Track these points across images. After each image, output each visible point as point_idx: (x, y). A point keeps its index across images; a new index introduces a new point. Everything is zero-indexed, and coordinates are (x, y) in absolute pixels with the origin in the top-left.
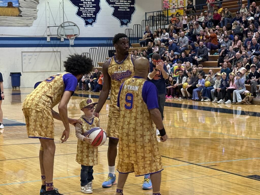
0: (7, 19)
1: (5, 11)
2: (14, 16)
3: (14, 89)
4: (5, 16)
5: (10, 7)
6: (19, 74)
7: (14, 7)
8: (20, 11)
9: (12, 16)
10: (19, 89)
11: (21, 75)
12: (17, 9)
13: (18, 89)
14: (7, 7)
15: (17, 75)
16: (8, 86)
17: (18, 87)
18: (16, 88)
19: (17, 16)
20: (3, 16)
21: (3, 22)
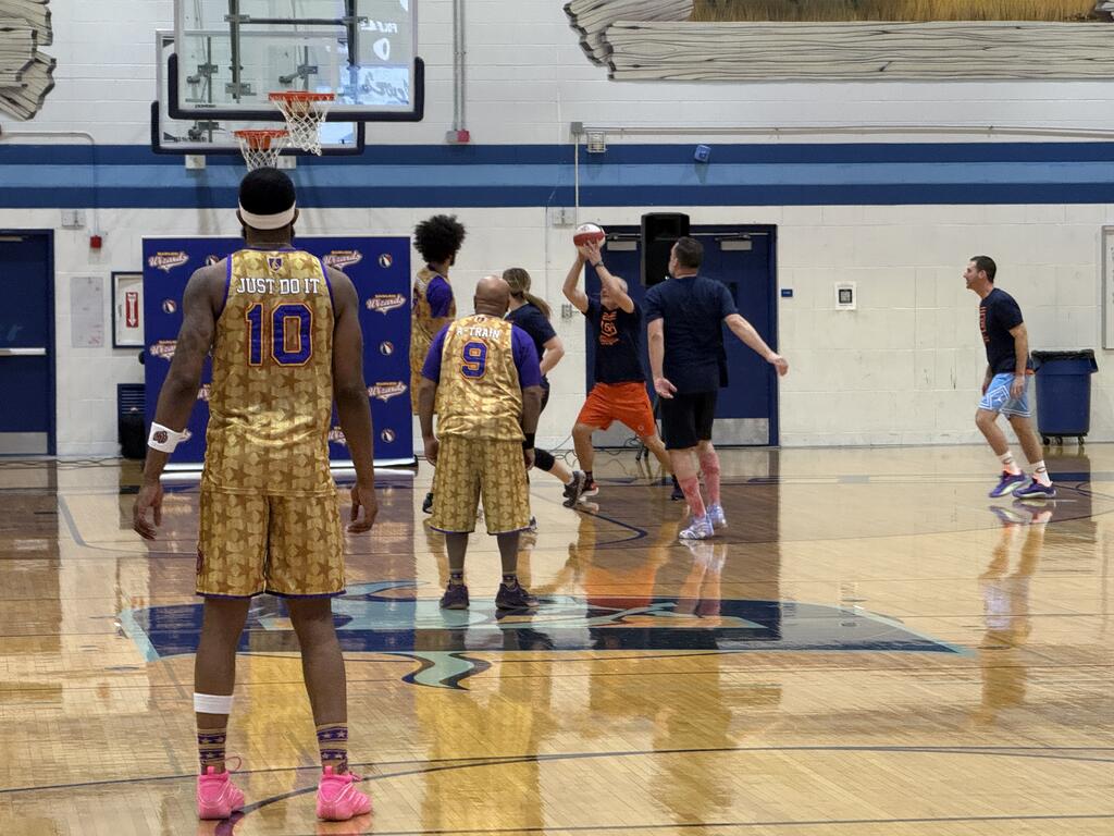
0: (1024, 35)
2: (1065, 19)
3: (1053, 450)
4: (1009, 18)
6: (1085, 362)
9: (1050, 18)
10: (1082, 449)
11: (1094, 367)
13: (1074, 450)
15: (1070, 368)
17: (1076, 439)
18: (1060, 443)
19: (1081, 19)
20: (1002, 19)
21: (1000, 54)
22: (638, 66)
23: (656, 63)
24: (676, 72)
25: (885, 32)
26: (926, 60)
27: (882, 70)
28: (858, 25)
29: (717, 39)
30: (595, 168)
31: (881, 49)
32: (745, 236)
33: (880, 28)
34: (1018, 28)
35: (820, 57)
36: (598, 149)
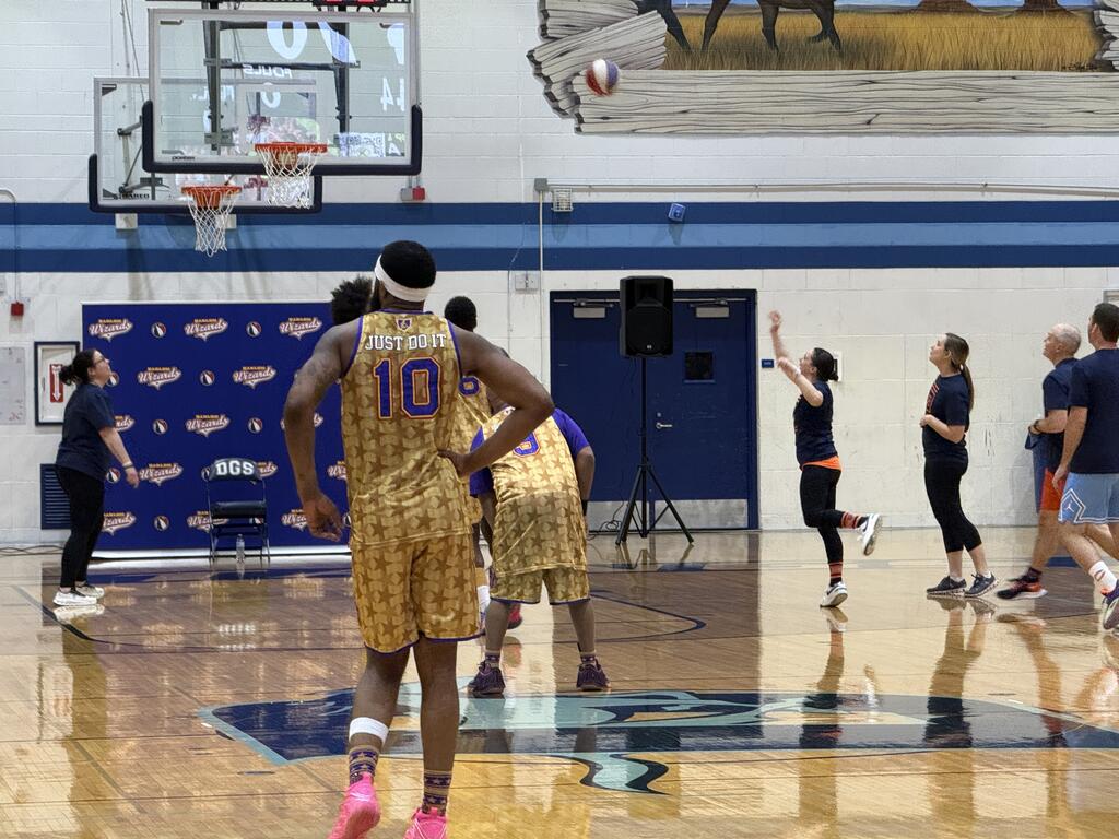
0: (1021, 85)
1: (1005, 37)
2: (1064, 69)
4: (1004, 67)
5: (1039, 12)
7: (1065, 12)
8: (1103, 37)
9: (1047, 67)
12: (1082, 24)
14: (1022, 11)
16: (1012, 513)
19: (1080, 69)
20: (996, 68)
21: (996, 106)
22: (608, 118)
23: (627, 114)
24: (649, 125)
25: (872, 82)
26: (917, 112)
27: (869, 123)
28: (842, 75)
29: (692, 89)
30: (560, 228)
31: (868, 100)
32: (723, 302)
33: (867, 77)
34: (1014, 78)
35: (803, 109)
36: (564, 207)
